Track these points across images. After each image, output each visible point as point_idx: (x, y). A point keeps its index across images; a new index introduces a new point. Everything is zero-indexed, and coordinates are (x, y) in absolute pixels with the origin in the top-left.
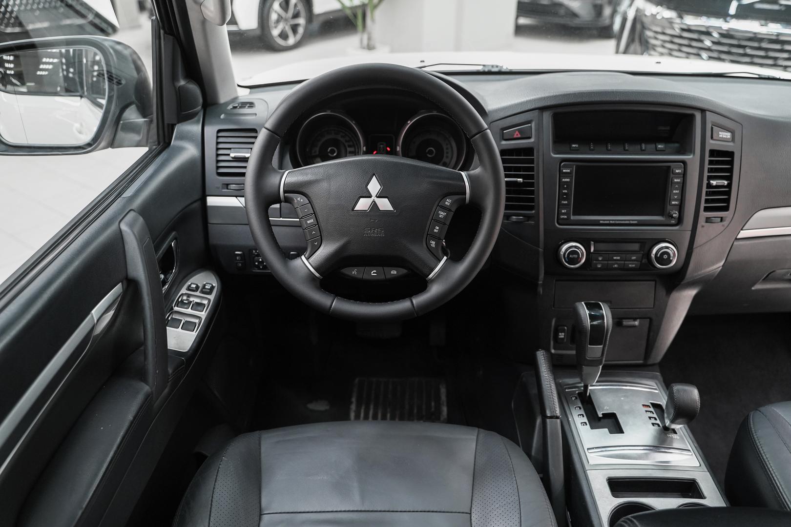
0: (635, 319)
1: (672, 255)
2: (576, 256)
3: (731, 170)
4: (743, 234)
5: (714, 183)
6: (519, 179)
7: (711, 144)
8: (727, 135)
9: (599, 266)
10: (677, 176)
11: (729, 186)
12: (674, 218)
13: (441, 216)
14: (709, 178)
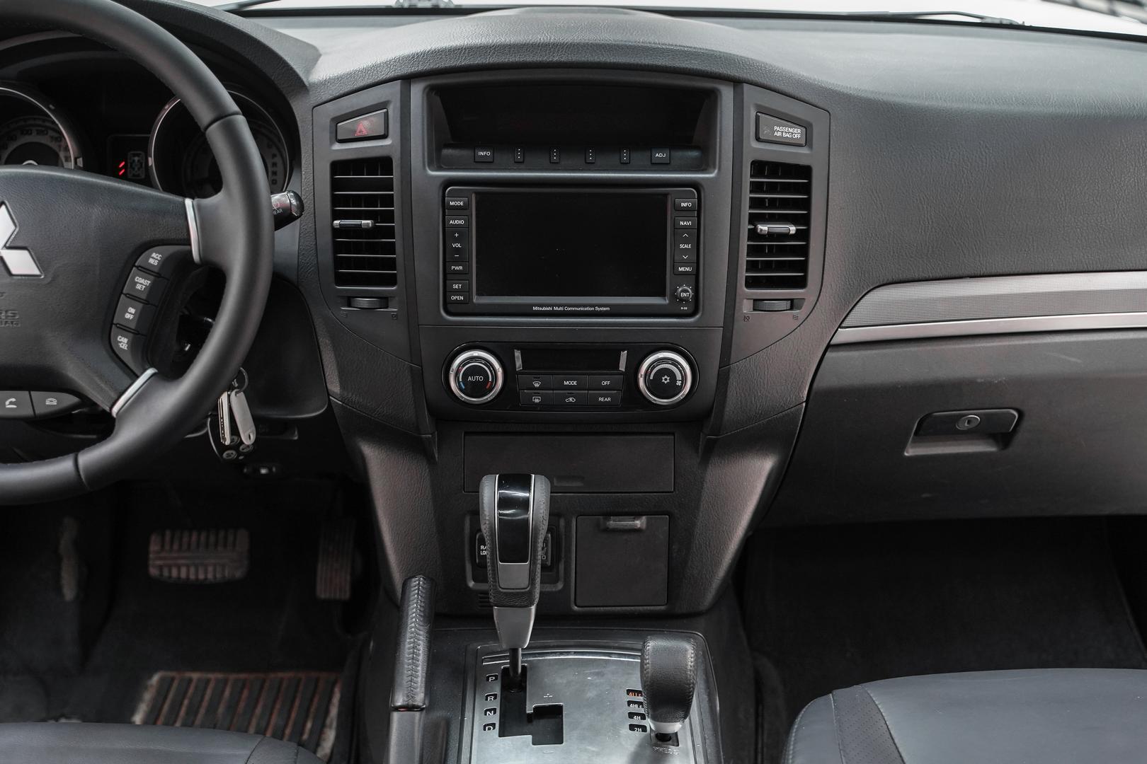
0: (637, 515)
1: (679, 377)
2: (480, 378)
3: (806, 204)
4: (844, 335)
5: (763, 228)
6: (364, 222)
7: (755, 149)
8: (796, 133)
9: (537, 401)
10: (684, 213)
11: (804, 235)
12: (686, 300)
13: (139, 287)
14: (754, 219)
